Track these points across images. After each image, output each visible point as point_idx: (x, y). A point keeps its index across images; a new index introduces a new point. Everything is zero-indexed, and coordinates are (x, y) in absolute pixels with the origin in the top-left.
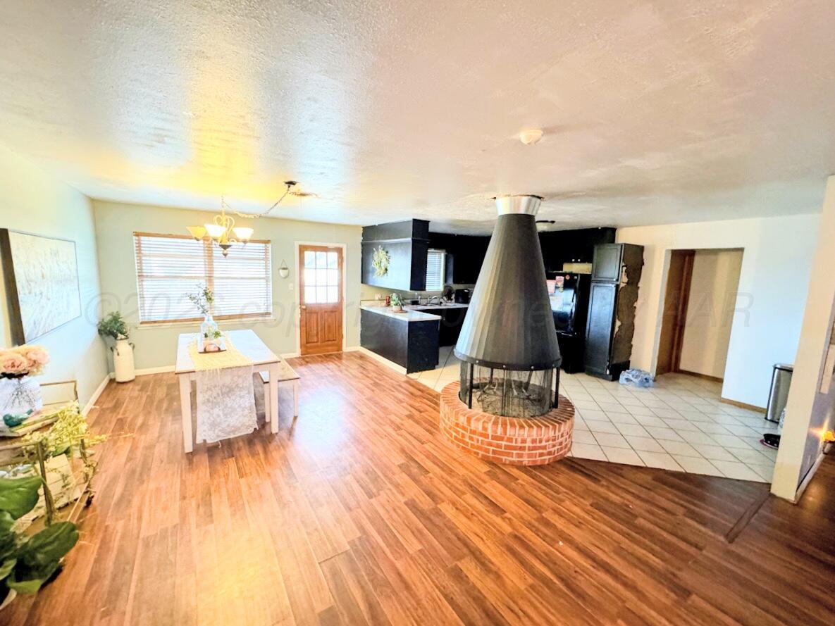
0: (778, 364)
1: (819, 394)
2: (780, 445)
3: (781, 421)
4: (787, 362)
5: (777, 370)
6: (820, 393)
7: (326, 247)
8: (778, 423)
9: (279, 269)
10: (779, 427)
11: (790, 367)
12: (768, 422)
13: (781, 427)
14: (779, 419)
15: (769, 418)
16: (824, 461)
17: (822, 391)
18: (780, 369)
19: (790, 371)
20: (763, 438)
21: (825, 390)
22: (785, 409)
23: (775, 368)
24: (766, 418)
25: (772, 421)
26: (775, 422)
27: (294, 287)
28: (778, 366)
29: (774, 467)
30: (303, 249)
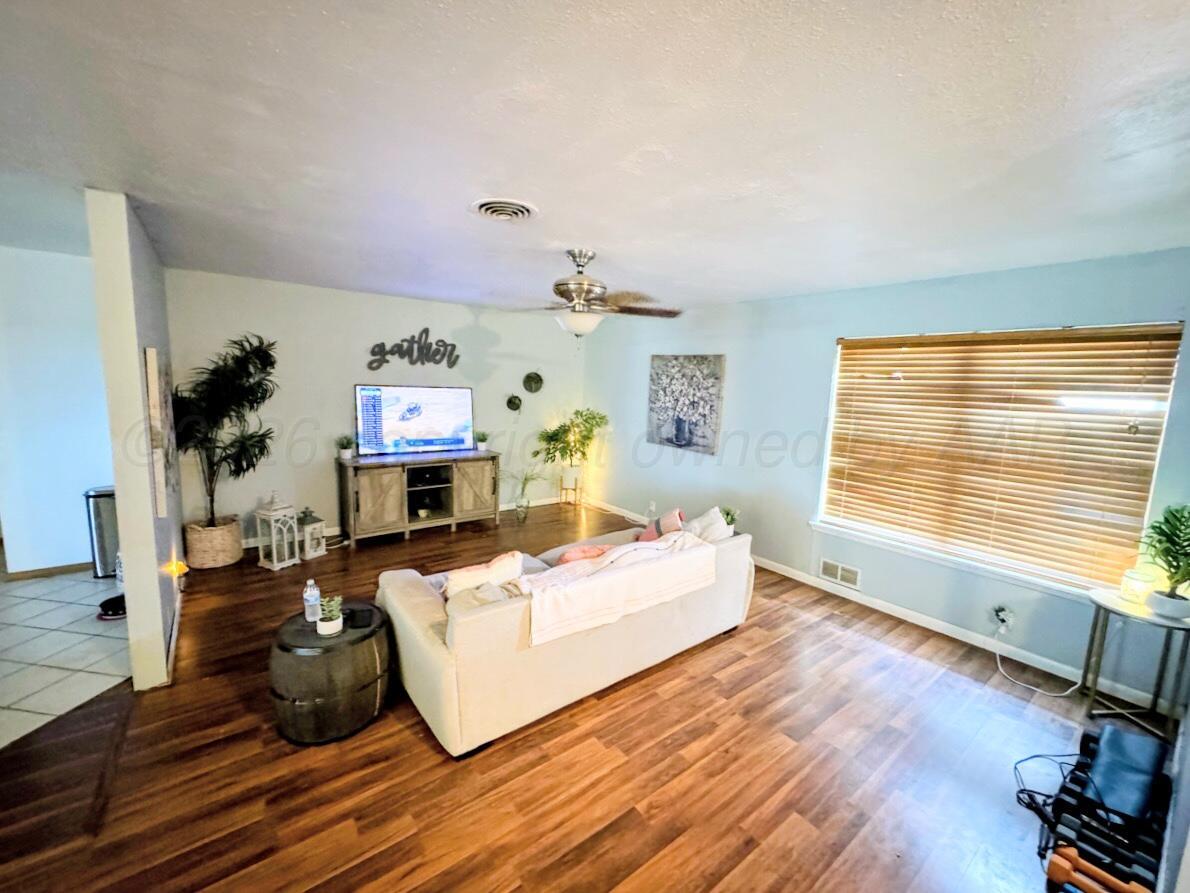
0: (91, 490)
1: (157, 520)
2: (128, 610)
3: (118, 572)
4: (104, 483)
5: (91, 500)
6: (159, 519)
8: (115, 576)
10: (118, 583)
11: (109, 489)
12: (101, 581)
13: (121, 581)
14: (115, 571)
15: (100, 575)
16: (185, 602)
17: (160, 516)
18: (94, 497)
19: (111, 496)
20: (99, 610)
21: (163, 513)
22: (119, 554)
23: (88, 497)
24: (96, 577)
25: (105, 577)
26: (110, 576)
28: (92, 493)
29: (127, 648)
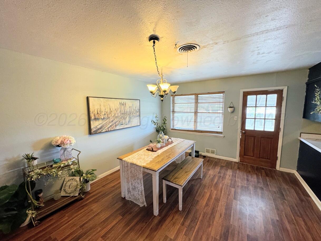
7: (267, 91)
9: (228, 108)
27: (238, 118)
30: (246, 94)
